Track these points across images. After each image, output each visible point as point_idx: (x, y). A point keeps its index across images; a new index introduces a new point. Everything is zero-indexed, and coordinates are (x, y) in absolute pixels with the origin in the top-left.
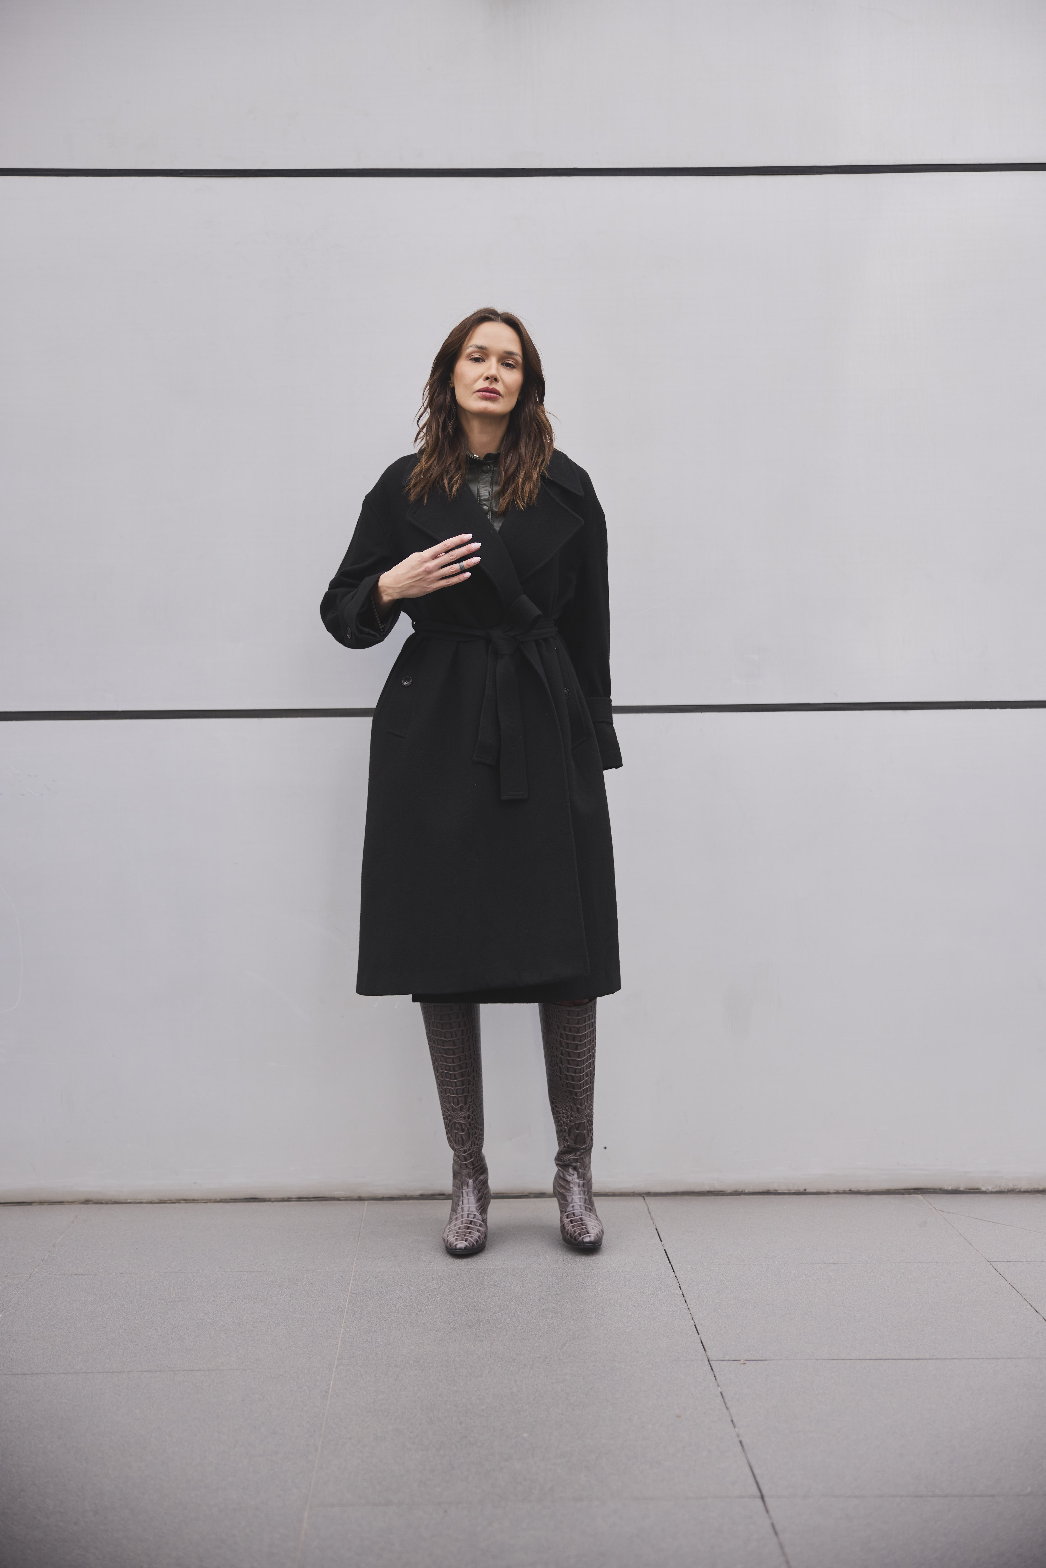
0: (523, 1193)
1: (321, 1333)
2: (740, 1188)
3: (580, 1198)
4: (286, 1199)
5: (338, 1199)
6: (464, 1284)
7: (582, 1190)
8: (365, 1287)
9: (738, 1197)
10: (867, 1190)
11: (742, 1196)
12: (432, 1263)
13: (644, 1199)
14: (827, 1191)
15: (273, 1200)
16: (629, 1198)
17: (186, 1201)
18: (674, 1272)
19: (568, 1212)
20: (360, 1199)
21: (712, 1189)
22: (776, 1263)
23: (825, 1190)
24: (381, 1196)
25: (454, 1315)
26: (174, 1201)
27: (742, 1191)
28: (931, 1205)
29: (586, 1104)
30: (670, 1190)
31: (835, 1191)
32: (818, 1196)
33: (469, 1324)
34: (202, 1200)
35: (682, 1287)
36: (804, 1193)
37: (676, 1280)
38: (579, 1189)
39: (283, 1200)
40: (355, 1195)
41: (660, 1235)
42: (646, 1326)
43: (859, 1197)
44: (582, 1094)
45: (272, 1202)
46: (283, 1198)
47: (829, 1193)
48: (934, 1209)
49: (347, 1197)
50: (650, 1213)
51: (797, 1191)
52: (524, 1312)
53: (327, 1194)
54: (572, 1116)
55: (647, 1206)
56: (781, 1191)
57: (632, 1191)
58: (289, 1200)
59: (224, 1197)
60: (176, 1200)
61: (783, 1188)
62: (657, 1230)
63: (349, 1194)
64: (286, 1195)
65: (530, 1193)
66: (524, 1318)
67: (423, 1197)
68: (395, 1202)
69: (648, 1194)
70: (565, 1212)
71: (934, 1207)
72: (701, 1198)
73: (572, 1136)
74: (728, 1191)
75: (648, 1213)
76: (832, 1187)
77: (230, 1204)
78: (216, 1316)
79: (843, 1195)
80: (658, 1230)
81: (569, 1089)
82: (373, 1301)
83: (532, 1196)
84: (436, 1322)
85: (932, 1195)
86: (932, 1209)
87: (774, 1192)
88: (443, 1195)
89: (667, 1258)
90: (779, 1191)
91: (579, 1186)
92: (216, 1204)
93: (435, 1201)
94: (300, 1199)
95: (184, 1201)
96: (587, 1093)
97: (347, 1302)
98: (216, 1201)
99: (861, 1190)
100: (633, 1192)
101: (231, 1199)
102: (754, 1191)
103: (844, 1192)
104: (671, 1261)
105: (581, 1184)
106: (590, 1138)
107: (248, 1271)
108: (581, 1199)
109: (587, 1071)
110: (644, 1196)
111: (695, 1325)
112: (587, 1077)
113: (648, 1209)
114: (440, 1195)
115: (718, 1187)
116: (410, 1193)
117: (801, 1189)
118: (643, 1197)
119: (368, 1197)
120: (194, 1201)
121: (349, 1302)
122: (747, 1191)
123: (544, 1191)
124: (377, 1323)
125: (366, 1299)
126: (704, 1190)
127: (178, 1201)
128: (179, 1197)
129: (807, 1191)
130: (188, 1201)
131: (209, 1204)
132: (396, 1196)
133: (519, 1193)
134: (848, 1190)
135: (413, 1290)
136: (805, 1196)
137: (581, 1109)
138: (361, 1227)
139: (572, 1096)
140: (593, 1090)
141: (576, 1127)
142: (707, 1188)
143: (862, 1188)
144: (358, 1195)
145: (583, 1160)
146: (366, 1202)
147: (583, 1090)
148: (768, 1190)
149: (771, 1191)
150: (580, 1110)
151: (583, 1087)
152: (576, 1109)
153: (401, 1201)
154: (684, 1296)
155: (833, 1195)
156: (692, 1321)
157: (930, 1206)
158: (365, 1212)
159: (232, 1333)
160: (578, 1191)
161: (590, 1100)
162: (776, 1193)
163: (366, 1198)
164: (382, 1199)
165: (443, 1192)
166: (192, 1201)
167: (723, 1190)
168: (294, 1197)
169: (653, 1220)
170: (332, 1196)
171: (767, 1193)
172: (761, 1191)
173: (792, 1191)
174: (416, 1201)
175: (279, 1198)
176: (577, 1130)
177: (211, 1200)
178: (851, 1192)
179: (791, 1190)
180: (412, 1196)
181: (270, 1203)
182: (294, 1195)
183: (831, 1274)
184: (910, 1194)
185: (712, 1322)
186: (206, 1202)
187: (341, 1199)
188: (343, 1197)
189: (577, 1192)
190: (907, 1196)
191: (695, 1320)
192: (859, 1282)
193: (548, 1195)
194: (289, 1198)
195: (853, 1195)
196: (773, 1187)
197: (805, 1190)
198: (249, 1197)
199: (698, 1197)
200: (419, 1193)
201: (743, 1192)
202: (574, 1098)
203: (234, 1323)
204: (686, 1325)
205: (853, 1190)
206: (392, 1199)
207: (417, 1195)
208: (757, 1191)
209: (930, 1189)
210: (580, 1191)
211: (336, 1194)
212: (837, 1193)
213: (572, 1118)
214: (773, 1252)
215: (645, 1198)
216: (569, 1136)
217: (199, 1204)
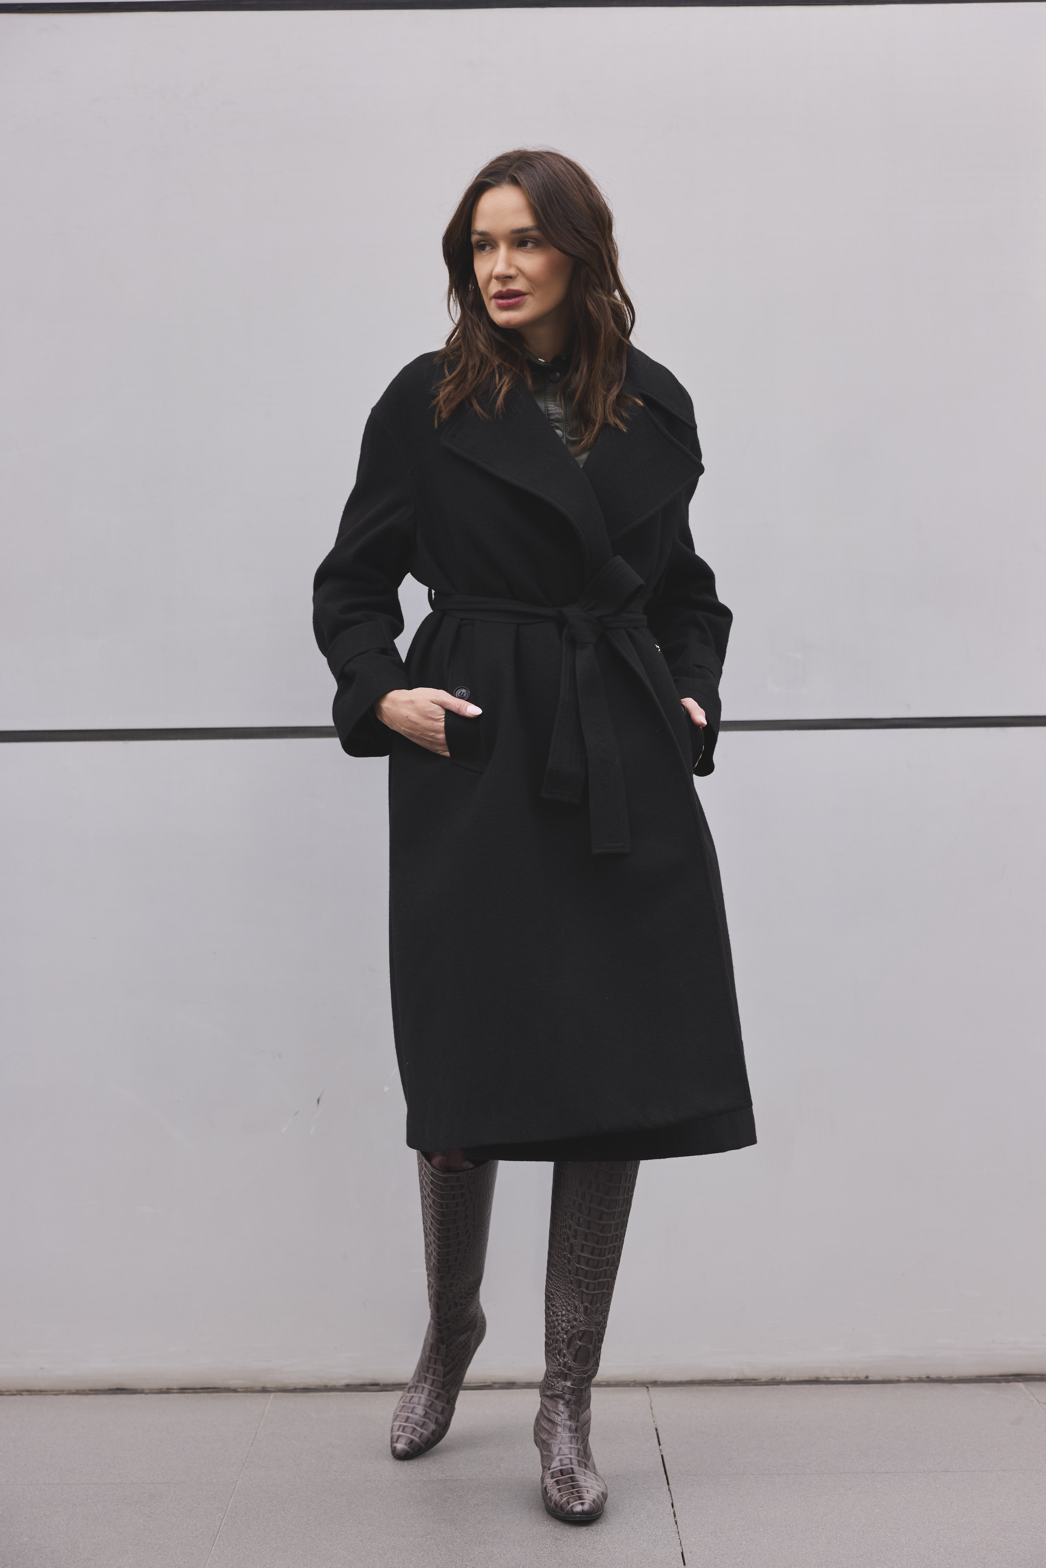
0: (485, 1383)
1: (181, 1563)
2: (779, 1374)
3: (571, 1448)
4: (164, 1390)
5: (235, 1391)
6: (383, 1501)
7: (574, 1437)
8: (249, 1504)
9: (775, 1387)
10: (951, 1377)
11: (782, 1386)
12: (346, 1474)
13: (648, 1391)
14: (897, 1379)
15: (147, 1391)
16: (629, 1388)
17: (30, 1392)
18: (668, 1484)
19: (553, 1468)
20: (264, 1390)
21: (741, 1377)
22: (808, 1472)
23: (894, 1377)
24: (292, 1387)
25: (362, 1541)
26: (15, 1393)
27: (782, 1379)
28: (1033, 1395)
29: (598, 1305)
30: (685, 1378)
31: (907, 1379)
32: (883, 1385)
33: (381, 1552)
34: (51, 1391)
35: (674, 1505)
36: (866, 1381)
37: (669, 1495)
38: (571, 1435)
39: (161, 1391)
40: (258, 1385)
41: (660, 1436)
42: (617, 1554)
43: (939, 1386)
44: (596, 1288)
45: (146, 1394)
46: (161, 1389)
47: (898, 1381)
48: (1036, 1402)
49: (247, 1388)
50: (652, 1409)
51: (857, 1379)
52: (457, 1536)
53: (219, 1383)
54: (575, 1319)
55: (651, 1399)
56: (834, 1379)
57: (632, 1380)
58: (168, 1391)
59: (81, 1387)
60: (17, 1391)
61: (837, 1375)
62: (656, 1430)
63: (248, 1384)
64: (164, 1385)
65: (495, 1383)
66: (455, 1544)
67: (349, 1388)
68: (311, 1394)
69: (655, 1383)
70: (549, 1469)
71: (1037, 1399)
72: (725, 1389)
73: (572, 1349)
74: (763, 1380)
75: (650, 1409)
76: (904, 1374)
77: (90, 1396)
78: (44, 1540)
79: (918, 1384)
80: (659, 1431)
81: (578, 1277)
82: (257, 1522)
83: (497, 1386)
84: (336, 1549)
85: (1037, 1383)
86: (1033, 1401)
87: (825, 1380)
88: (377, 1385)
89: (662, 1467)
90: (831, 1379)
91: (570, 1430)
92: (71, 1397)
93: (365, 1393)
94: (183, 1390)
95: (27, 1393)
96: (603, 1289)
97: (223, 1524)
98: (70, 1393)
99: (943, 1376)
100: (634, 1381)
101: (90, 1390)
102: (797, 1379)
103: (920, 1380)
104: (667, 1471)
105: (573, 1427)
106: (595, 1359)
107: (96, 1484)
108: (573, 1450)
109: (608, 1257)
110: (648, 1386)
111: (682, 1553)
112: (607, 1265)
113: (651, 1403)
114: (372, 1385)
115: (749, 1373)
116: (331, 1383)
117: (862, 1376)
118: (648, 1388)
119: (274, 1388)
120: (41, 1392)
121: (225, 1524)
122: (788, 1379)
123: (513, 1380)
124: (257, 1550)
125: (248, 1519)
126: (730, 1377)
127: (20, 1392)
128: (21, 1387)
129: (870, 1378)
130: (33, 1393)
131: (60, 1397)
132: (313, 1387)
133: (481, 1383)
134: (925, 1376)
135: (314, 1509)
136: (866, 1386)
137: (590, 1309)
138: (259, 1427)
139: (581, 1289)
140: (613, 1291)
141: (578, 1336)
142: (734, 1375)
143: (944, 1373)
144: (262, 1385)
145: (582, 1393)
146: (272, 1395)
147: (599, 1283)
148: (817, 1378)
149: (821, 1379)
150: (589, 1311)
151: (600, 1278)
152: (582, 1310)
153: (320, 1394)
154: (675, 1516)
155: (903, 1384)
156: (679, 1548)
157: (1032, 1397)
158: (268, 1407)
159: (62, 1563)
160: (569, 1437)
161: (606, 1303)
162: (828, 1382)
163: (273, 1389)
164: (295, 1390)
165: (377, 1382)
166: (38, 1393)
167: (756, 1378)
168: (175, 1387)
169: (653, 1417)
170: (227, 1386)
171: (816, 1381)
172: (807, 1379)
173: (850, 1379)
174: (339, 1393)
175: (155, 1389)
176: (580, 1340)
177: (63, 1391)
178: (929, 1380)
179: (847, 1378)
180: (335, 1386)
181: (143, 1395)
182: (175, 1385)
183: (878, 1487)
184: (1008, 1381)
185: (705, 1549)
186: (57, 1394)
187: (239, 1390)
188: (241, 1388)
189: (567, 1440)
190: (1004, 1384)
191: (683, 1546)
192: (914, 1497)
193: (518, 1385)
194: (168, 1389)
195: (931, 1384)
196: (822, 1374)
197: (867, 1377)
198: (115, 1387)
199: (721, 1388)
200: (344, 1382)
201: (784, 1380)
202: (583, 1292)
203: (67, 1549)
204: (670, 1552)
205: (931, 1376)
206: (306, 1390)
207: (342, 1386)
208: (802, 1379)
209: (1036, 1375)
210: (572, 1437)
211: (233, 1383)
212: (911, 1381)
213: (575, 1323)
214: (807, 1458)
215: (650, 1388)
216: (568, 1348)
217: (47, 1397)
